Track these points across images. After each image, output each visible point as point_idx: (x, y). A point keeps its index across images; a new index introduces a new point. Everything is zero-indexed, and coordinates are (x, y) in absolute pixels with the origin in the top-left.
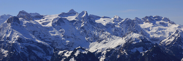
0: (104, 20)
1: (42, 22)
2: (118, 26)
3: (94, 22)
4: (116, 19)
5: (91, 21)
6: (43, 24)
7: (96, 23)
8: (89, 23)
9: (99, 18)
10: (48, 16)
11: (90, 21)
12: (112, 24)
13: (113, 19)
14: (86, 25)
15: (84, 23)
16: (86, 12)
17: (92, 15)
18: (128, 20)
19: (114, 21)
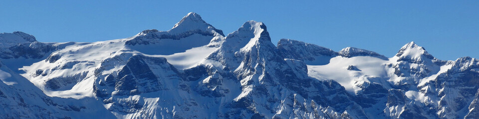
0: (352, 68)
1: (46, 78)
2: (422, 97)
3: (299, 76)
4: (408, 60)
5: (286, 71)
6: (53, 85)
7: (309, 81)
8: (276, 81)
9: (325, 56)
10: (75, 48)
11: (279, 73)
12: (392, 85)
13: (394, 60)
14: (259, 90)
15: (250, 83)
16: (263, 27)
17: (294, 42)
18: (469, 68)
19: (398, 73)
